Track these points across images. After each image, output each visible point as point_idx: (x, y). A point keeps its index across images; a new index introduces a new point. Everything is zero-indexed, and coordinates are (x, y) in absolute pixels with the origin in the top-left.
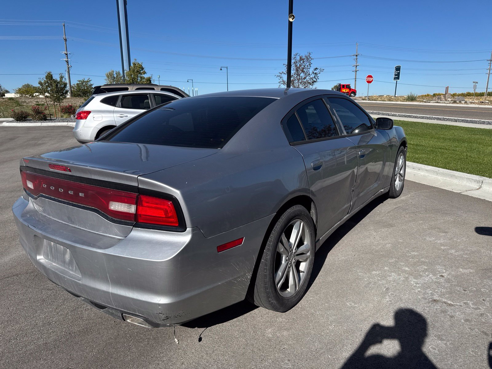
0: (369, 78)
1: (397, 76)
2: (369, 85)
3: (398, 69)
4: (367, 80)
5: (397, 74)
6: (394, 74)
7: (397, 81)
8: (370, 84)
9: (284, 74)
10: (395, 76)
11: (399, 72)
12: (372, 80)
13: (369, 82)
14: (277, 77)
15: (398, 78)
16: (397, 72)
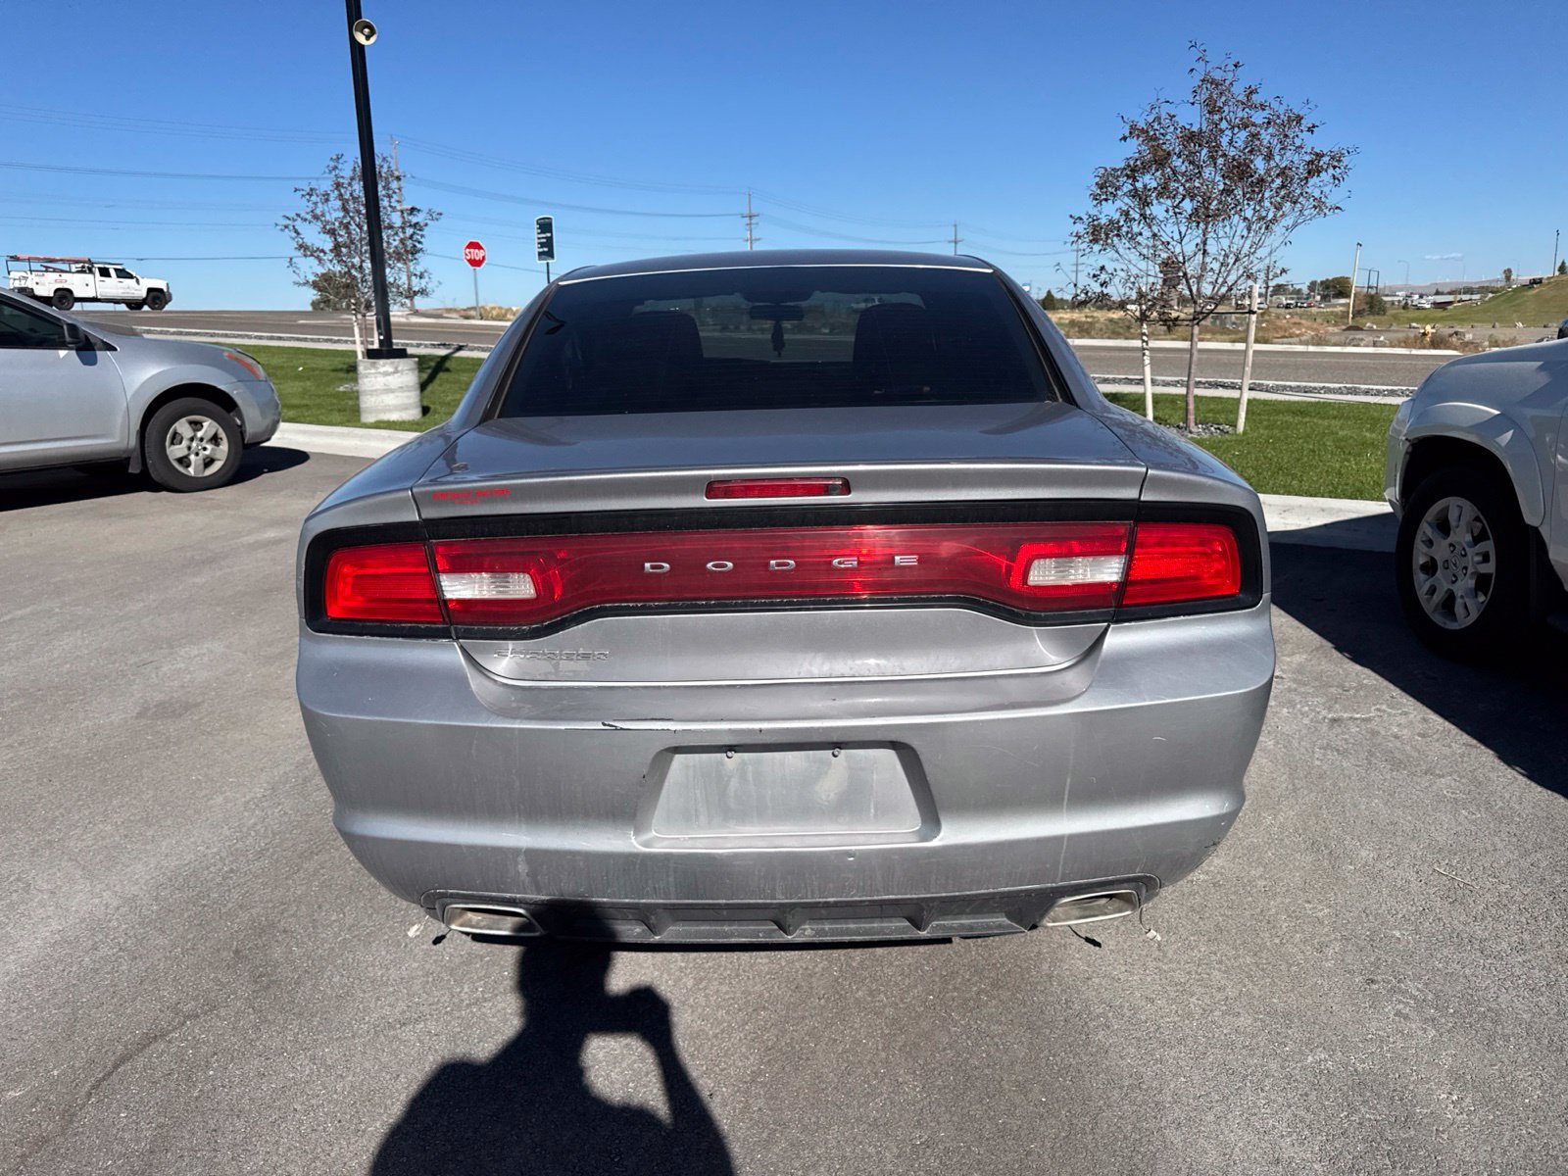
0: (472, 250)
1: (546, 249)
2: (475, 274)
3: (545, 226)
4: (469, 258)
5: (544, 240)
6: (537, 241)
7: (548, 264)
8: (477, 268)
9: (305, 220)
10: (542, 247)
11: (549, 235)
12: (484, 258)
13: (476, 263)
14: (282, 230)
15: (550, 254)
16: (544, 236)
